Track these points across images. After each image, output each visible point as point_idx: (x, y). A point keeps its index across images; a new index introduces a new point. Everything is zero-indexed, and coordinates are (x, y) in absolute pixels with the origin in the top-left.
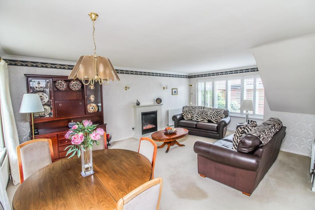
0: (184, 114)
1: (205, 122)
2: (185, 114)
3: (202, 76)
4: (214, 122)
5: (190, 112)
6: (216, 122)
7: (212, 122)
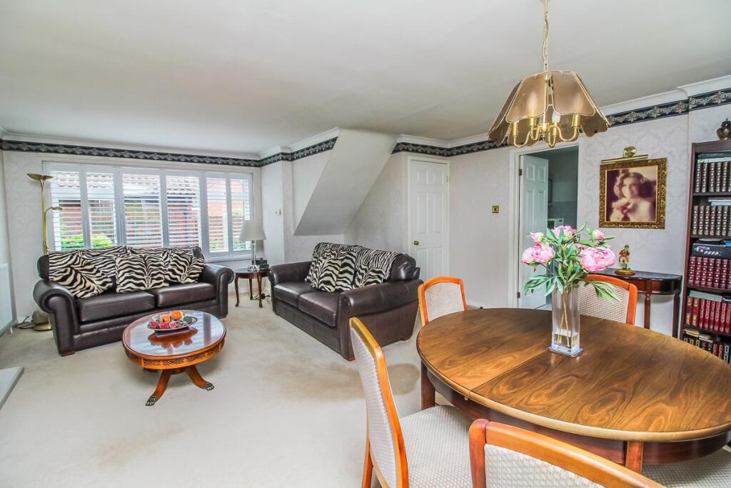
0: (71, 278)
1: (164, 287)
2: (75, 280)
3: (70, 150)
4: (189, 280)
5: (91, 270)
6: (192, 278)
7: (178, 284)
